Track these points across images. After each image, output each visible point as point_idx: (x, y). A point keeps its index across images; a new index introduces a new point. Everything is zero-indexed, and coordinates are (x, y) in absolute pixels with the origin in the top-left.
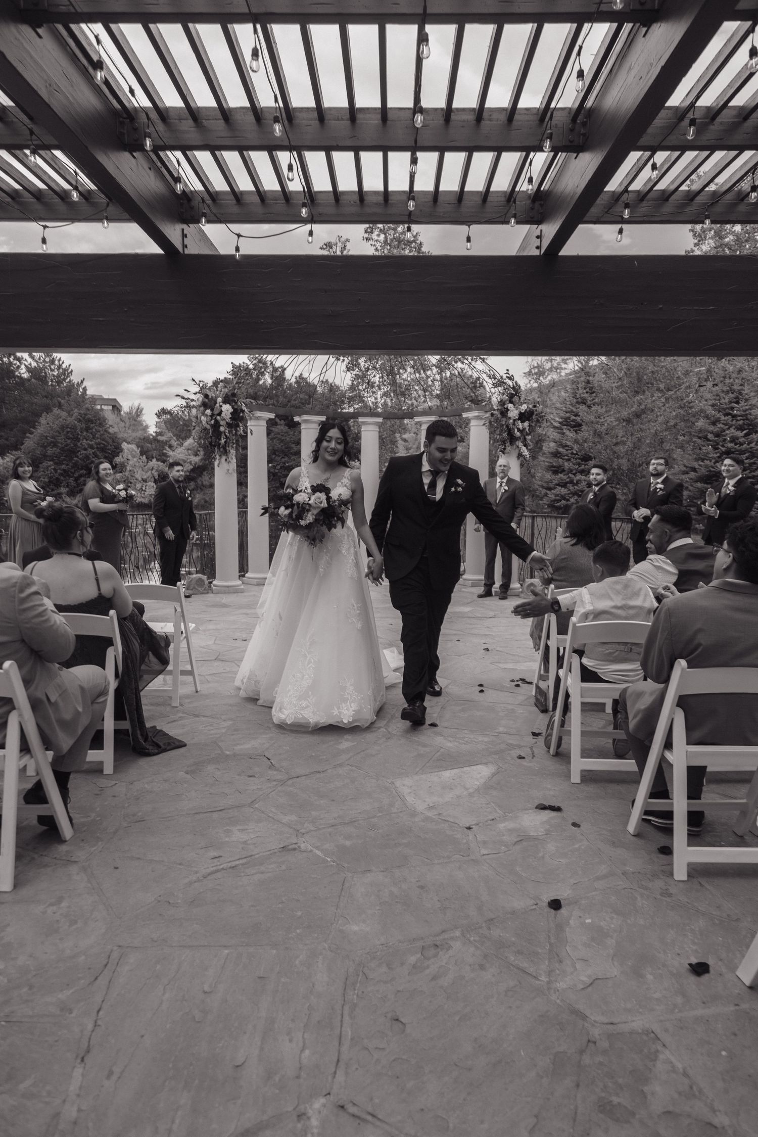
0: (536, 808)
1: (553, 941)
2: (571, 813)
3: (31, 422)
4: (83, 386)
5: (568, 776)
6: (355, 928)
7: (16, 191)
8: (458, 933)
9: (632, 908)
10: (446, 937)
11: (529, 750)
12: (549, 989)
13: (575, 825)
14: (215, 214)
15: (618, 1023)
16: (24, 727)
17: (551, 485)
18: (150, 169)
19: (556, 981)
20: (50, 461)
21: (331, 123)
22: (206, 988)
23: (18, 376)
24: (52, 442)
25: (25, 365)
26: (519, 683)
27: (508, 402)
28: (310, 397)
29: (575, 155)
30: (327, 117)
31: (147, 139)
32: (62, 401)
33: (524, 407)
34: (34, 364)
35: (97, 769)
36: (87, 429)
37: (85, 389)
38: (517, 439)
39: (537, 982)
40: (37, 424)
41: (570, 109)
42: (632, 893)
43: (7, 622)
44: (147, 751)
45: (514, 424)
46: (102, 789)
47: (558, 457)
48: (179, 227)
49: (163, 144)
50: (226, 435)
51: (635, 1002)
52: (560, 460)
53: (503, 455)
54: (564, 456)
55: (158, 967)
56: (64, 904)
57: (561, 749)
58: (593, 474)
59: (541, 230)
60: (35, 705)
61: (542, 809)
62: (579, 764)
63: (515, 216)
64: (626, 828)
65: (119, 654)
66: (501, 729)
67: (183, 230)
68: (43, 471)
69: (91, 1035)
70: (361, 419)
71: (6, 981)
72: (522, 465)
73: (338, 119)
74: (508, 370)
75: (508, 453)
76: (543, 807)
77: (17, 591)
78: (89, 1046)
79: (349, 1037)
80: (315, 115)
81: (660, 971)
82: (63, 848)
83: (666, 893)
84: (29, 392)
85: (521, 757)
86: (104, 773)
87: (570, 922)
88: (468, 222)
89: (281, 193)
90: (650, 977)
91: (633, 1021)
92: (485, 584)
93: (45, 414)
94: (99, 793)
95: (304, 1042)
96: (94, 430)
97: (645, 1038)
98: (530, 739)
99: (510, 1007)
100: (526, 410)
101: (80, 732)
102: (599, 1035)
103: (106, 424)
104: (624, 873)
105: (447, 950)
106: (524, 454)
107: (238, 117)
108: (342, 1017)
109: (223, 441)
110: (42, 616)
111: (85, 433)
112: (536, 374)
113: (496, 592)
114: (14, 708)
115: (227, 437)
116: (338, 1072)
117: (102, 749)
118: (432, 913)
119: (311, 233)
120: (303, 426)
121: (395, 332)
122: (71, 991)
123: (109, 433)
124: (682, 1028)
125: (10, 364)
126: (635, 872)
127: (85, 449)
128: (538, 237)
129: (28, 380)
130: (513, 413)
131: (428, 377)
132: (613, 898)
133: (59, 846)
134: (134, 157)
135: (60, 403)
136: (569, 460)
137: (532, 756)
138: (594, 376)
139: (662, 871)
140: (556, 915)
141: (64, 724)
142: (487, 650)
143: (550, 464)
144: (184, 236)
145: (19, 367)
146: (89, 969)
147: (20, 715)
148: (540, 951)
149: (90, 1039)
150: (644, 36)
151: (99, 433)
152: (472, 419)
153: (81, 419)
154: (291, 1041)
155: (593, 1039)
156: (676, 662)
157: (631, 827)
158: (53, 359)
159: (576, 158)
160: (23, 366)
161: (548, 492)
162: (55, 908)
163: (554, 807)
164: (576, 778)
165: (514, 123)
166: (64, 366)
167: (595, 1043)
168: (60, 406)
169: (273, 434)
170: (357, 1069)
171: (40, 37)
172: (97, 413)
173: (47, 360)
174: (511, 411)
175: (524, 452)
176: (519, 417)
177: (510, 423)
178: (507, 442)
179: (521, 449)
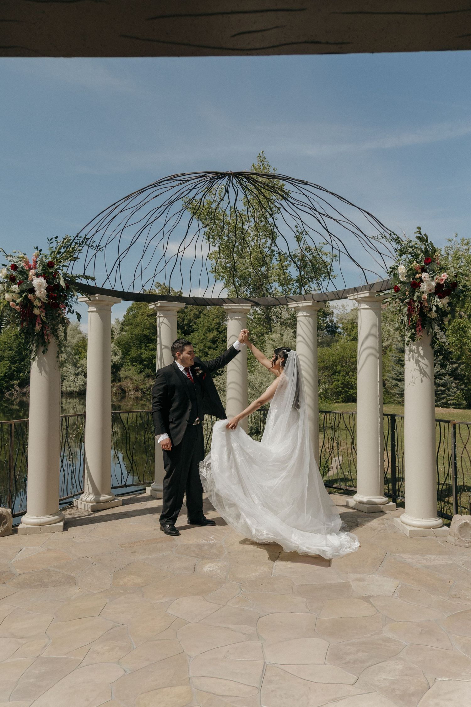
27: (419, 271)
33: (443, 277)
38: (433, 320)
50: (42, 319)
70: (226, 307)
75: (418, 339)
100: (445, 281)
109: (38, 328)
115: (43, 323)
130: (428, 285)
152: (361, 300)
174: (425, 282)
175: (441, 338)
176: (435, 291)
177: (424, 298)
178: (418, 325)
179: (437, 334)
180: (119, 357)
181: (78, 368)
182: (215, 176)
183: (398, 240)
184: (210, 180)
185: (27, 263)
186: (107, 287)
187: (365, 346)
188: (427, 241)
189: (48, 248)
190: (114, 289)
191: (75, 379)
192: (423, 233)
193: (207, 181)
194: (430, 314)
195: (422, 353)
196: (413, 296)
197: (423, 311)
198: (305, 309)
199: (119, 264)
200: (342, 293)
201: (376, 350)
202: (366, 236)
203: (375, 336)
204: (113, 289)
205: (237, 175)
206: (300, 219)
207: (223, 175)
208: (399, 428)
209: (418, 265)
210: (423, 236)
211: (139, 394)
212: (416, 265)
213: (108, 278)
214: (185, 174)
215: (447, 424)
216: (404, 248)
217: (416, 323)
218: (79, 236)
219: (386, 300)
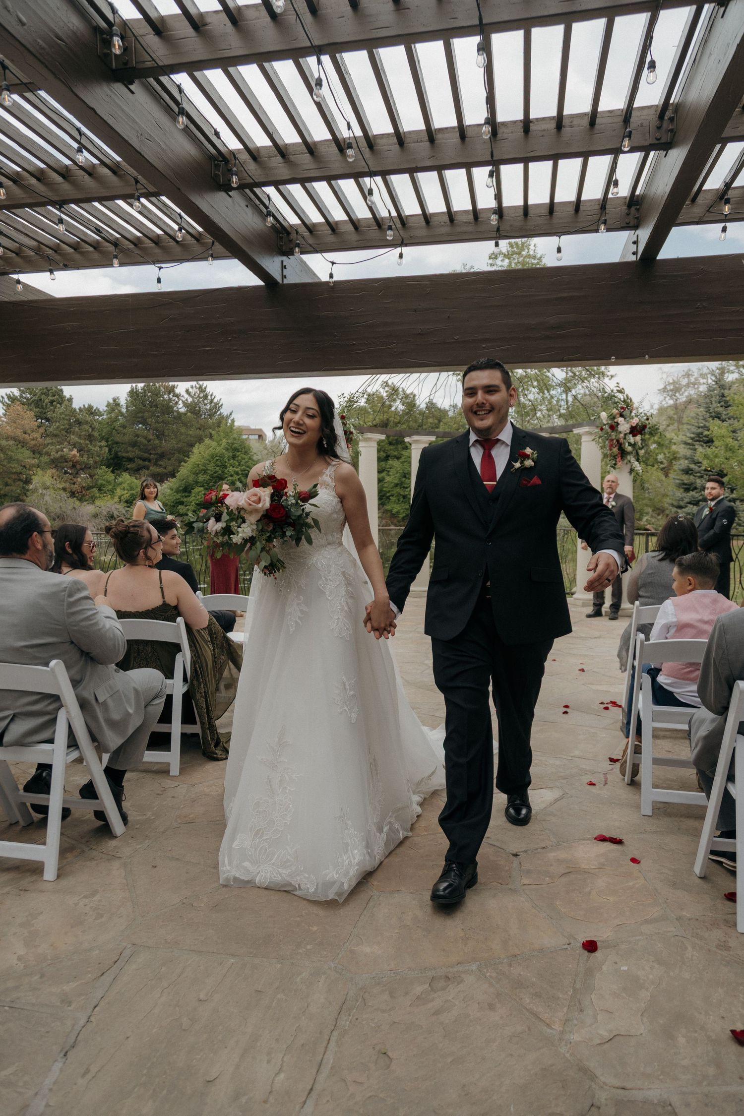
0: (596, 839)
1: (578, 986)
2: (633, 847)
3: (185, 452)
4: (232, 418)
5: (638, 807)
6: (368, 950)
7: (138, 238)
8: (474, 967)
9: (679, 958)
10: (461, 969)
11: (602, 776)
12: (560, 1039)
13: (634, 860)
14: (310, 245)
15: (631, 1089)
16: (71, 724)
17: (682, 503)
18: (247, 206)
19: (570, 1032)
20: (200, 487)
21: (411, 145)
22: (202, 996)
23: (176, 411)
24: (204, 470)
25: (183, 401)
26: (609, 706)
27: (618, 416)
28: (440, 421)
29: (665, 152)
30: (407, 140)
31: (234, 177)
32: (213, 432)
33: (635, 421)
34: (190, 400)
35: (163, 771)
36: (234, 457)
37: (233, 421)
38: (629, 453)
39: (549, 1030)
40: (190, 453)
41: (657, 106)
42: (682, 942)
43: (56, 624)
44: (215, 756)
45: (625, 438)
46: (164, 790)
47: (690, 474)
48: (278, 260)
49: (252, 181)
51: (657, 1067)
52: (692, 477)
53: (614, 470)
54: (696, 473)
55: (163, 969)
56: (97, 898)
57: (636, 778)
58: (708, 489)
59: (638, 235)
60: (84, 705)
61: (601, 840)
62: (650, 795)
63: (605, 223)
64: (693, 868)
65: (186, 660)
66: (577, 753)
67: (282, 262)
68: (194, 496)
69: (81, 1031)
71: (22, 967)
72: (635, 481)
73: (417, 142)
74: (617, 383)
75: (619, 468)
76: (602, 839)
77: (66, 596)
78: (75, 1042)
79: (330, 1066)
80: (395, 140)
81: (696, 1035)
82: (113, 843)
83: (724, 946)
84: (185, 424)
85: (592, 784)
86: (171, 774)
87: (603, 967)
88: (559, 233)
89: (373, 220)
90: (682, 1040)
91: (650, 1089)
92: (594, 604)
93: (198, 444)
94: (161, 793)
95: (282, 1065)
96: (240, 458)
97: (660, 1110)
98: (607, 765)
99: (511, 1055)
100: (637, 424)
101: (130, 732)
102: (606, 1099)
103: (251, 452)
104: (679, 919)
105: (458, 984)
106: (636, 469)
107: (323, 150)
108: (328, 1043)
110: (91, 620)
111: (232, 461)
112: (671, 390)
113: (606, 612)
114: (62, 706)
116: (307, 1102)
117: (169, 751)
118: (452, 942)
119: (401, 256)
120: (413, 446)
121: (484, 347)
122: (76, 984)
123: (253, 460)
124: (706, 1105)
125: (170, 400)
126: (692, 919)
127: (232, 476)
128: (634, 243)
129: (185, 414)
130: (624, 426)
131: (552, 397)
132: (659, 945)
133: (109, 841)
134: (230, 196)
135: (211, 434)
136: (702, 477)
137: (604, 783)
138: (729, 389)
139: (725, 920)
140: (589, 958)
141: (113, 725)
142: (583, 670)
143: (681, 482)
144: (283, 267)
145: (177, 403)
146: (100, 963)
147: (68, 712)
148: (561, 996)
149: (78, 1034)
150: (722, 17)
151: (244, 461)
152: (583, 434)
153: (229, 448)
154: (269, 1062)
155: (598, 1104)
156: (735, 684)
157: (697, 869)
158: (207, 394)
159: (665, 156)
160: (180, 402)
161: (679, 511)
162: (87, 901)
163: (616, 839)
164: (647, 810)
165: (597, 127)
166: (215, 400)
167: (599, 1108)
168: (211, 437)
169: (403, 458)
170: (328, 1101)
171: (132, 92)
172: (243, 442)
173: (201, 395)
174: (622, 425)
176: (630, 431)
177: (621, 437)
178: (619, 457)
179: (634, 464)
188: (625, 393)
197: (622, 446)
210: (622, 389)
217: (616, 455)
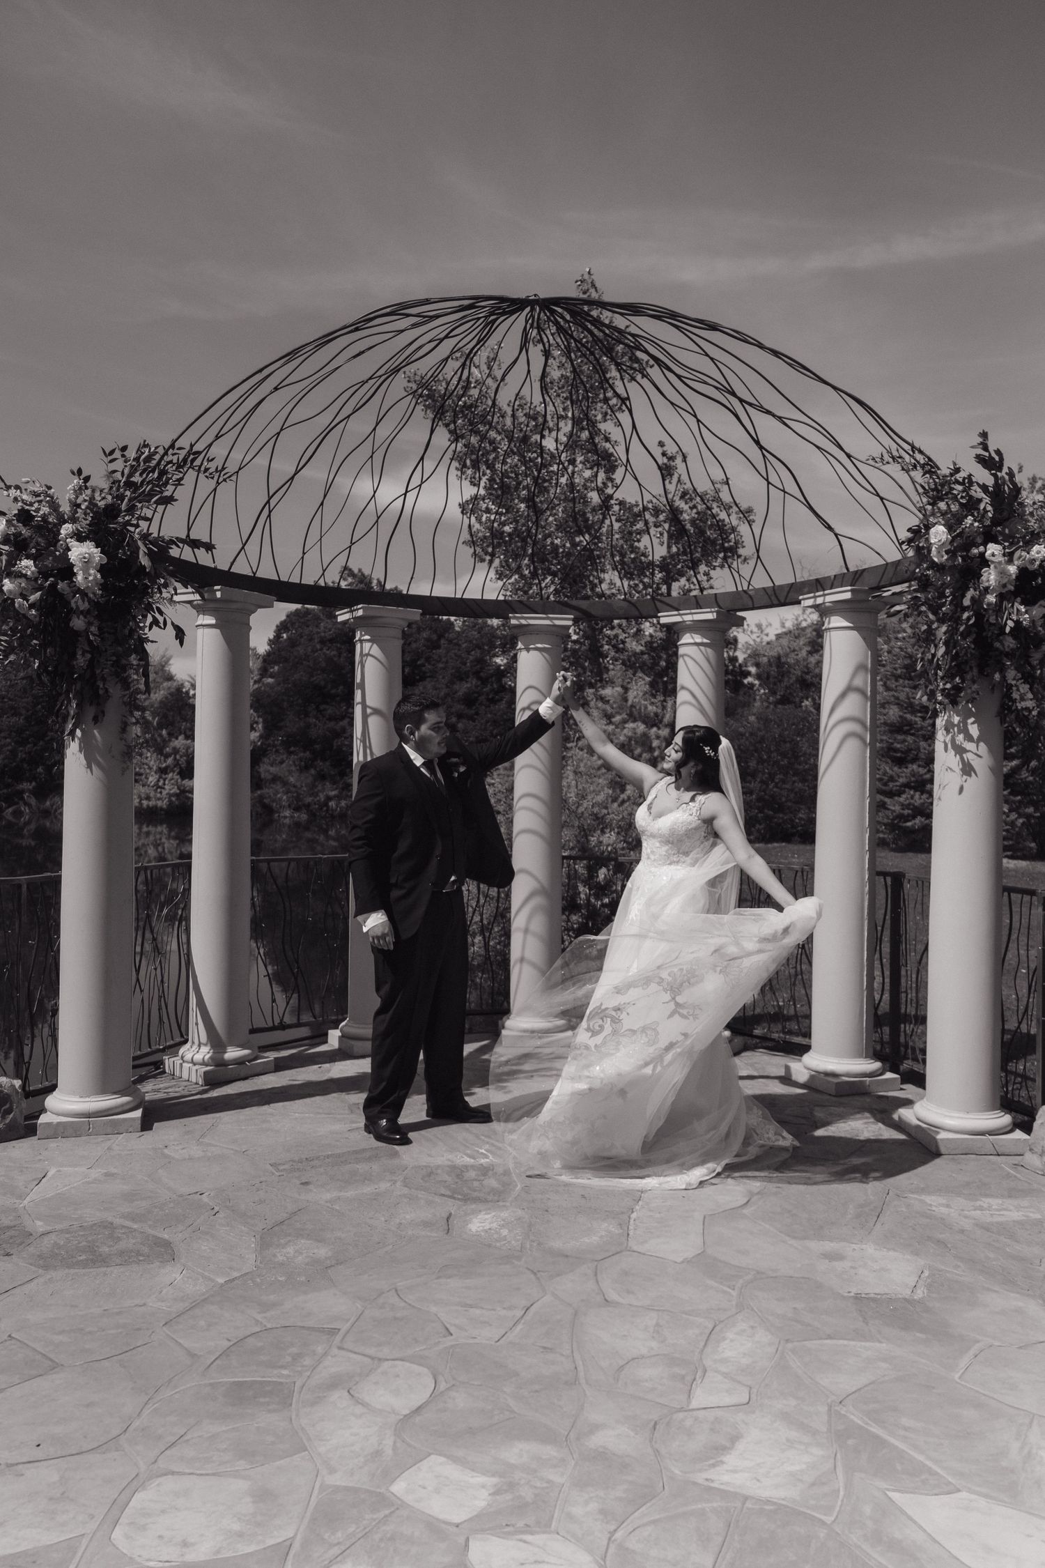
27: (979, 540)
45: (999, 609)
70: (516, 621)
174: (992, 566)
175: (1022, 699)
176: (1016, 586)
177: (989, 604)
178: (971, 668)
179: (1014, 688)
180: (257, 734)
181: (167, 756)
182: (499, 308)
183: (930, 467)
184: (486, 317)
185: (54, 506)
186: (242, 568)
187: (838, 715)
188: (1000, 468)
189: (105, 473)
190: (259, 575)
191: (158, 781)
192: (992, 448)
193: (479, 319)
194: (1001, 642)
195: (974, 730)
196: (963, 596)
197: (984, 634)
198: (697, 627)
199: (269, 516)
200: (787, 589)
201: (863, 724)
202: (849, 456)
203: (863, 693)
204: (255, 574)
205: (547, 304)
206: (695, 416)
207: (515, 305)
208: (912, 905)
209: (976, 524)
210: (994, 455)
211: (304, 817)
212: (972, 524)
213: (243, 548)
214: (427, 302)
215: (1027, 898)
216: (943, 485)
217: (966, 662)
218: (177, 445)
219: (897, 608)
